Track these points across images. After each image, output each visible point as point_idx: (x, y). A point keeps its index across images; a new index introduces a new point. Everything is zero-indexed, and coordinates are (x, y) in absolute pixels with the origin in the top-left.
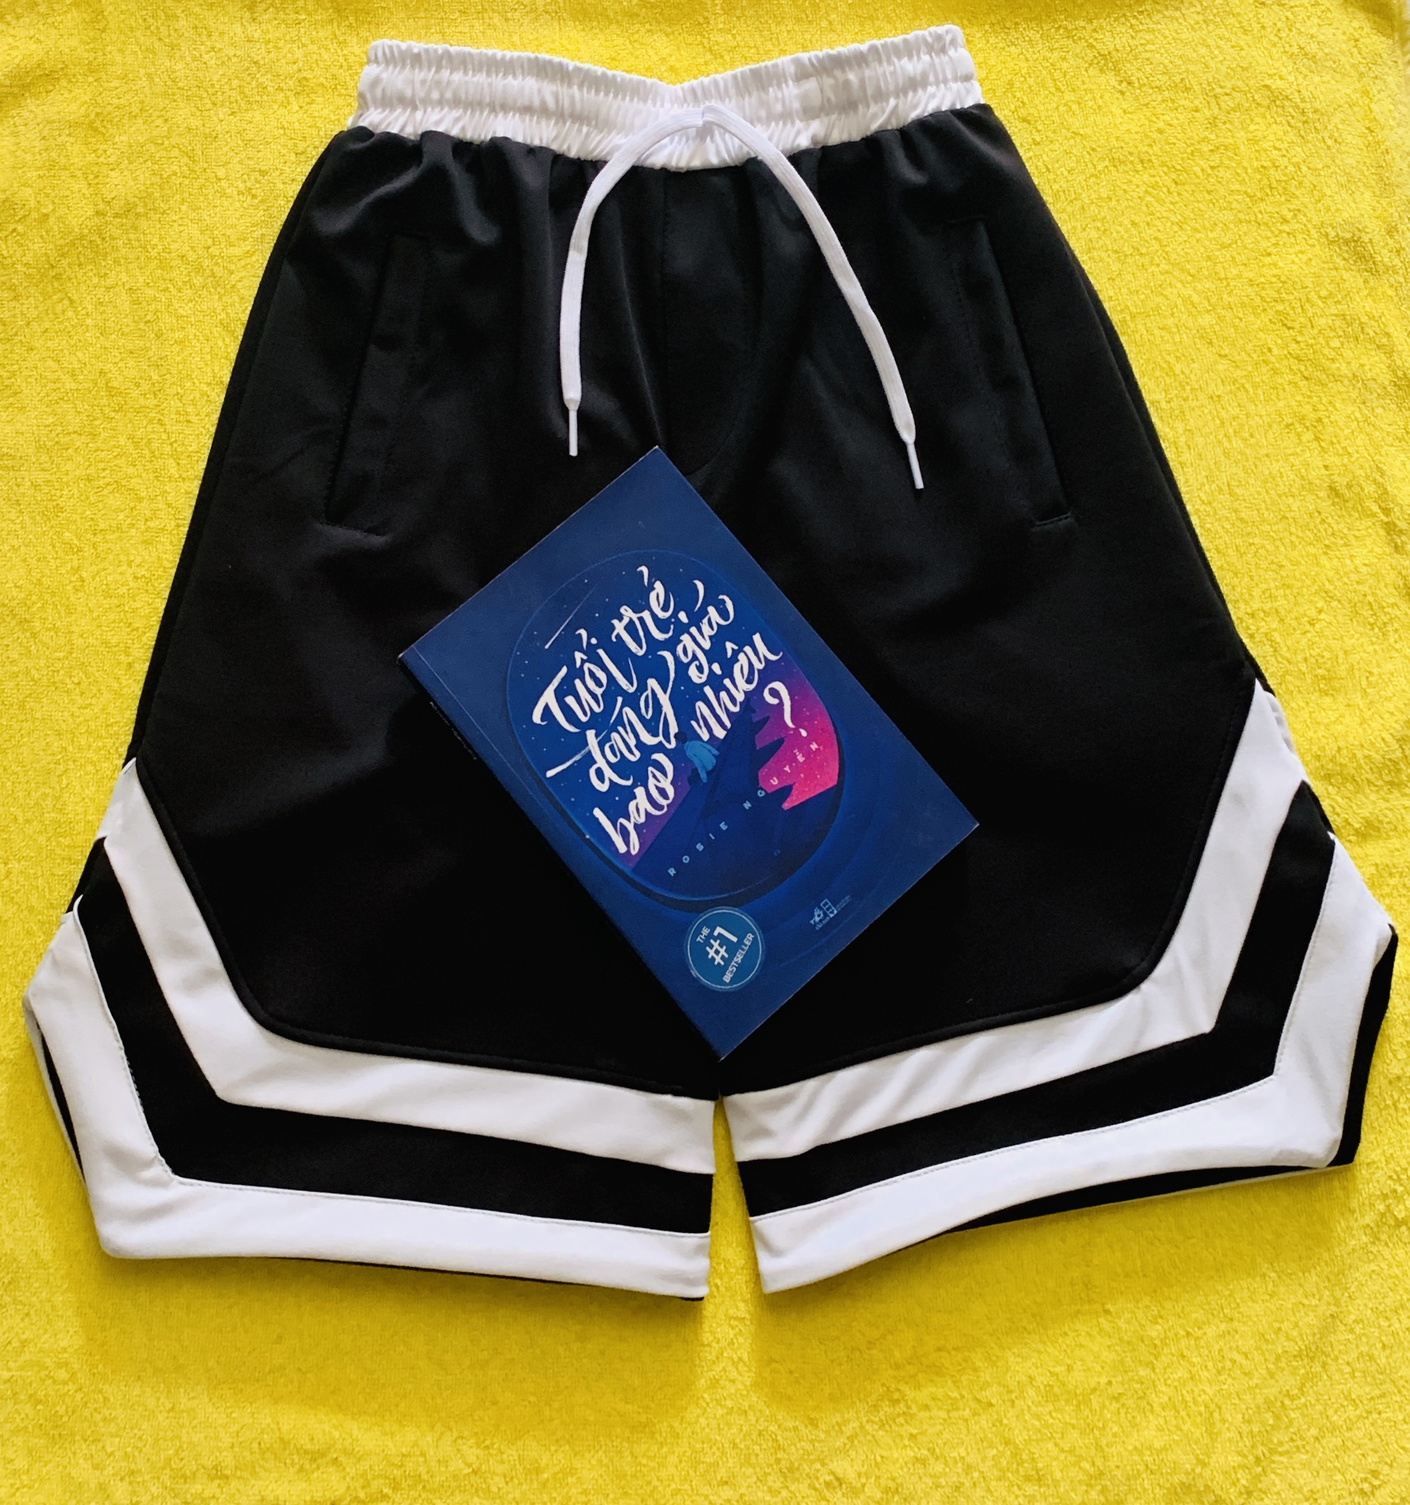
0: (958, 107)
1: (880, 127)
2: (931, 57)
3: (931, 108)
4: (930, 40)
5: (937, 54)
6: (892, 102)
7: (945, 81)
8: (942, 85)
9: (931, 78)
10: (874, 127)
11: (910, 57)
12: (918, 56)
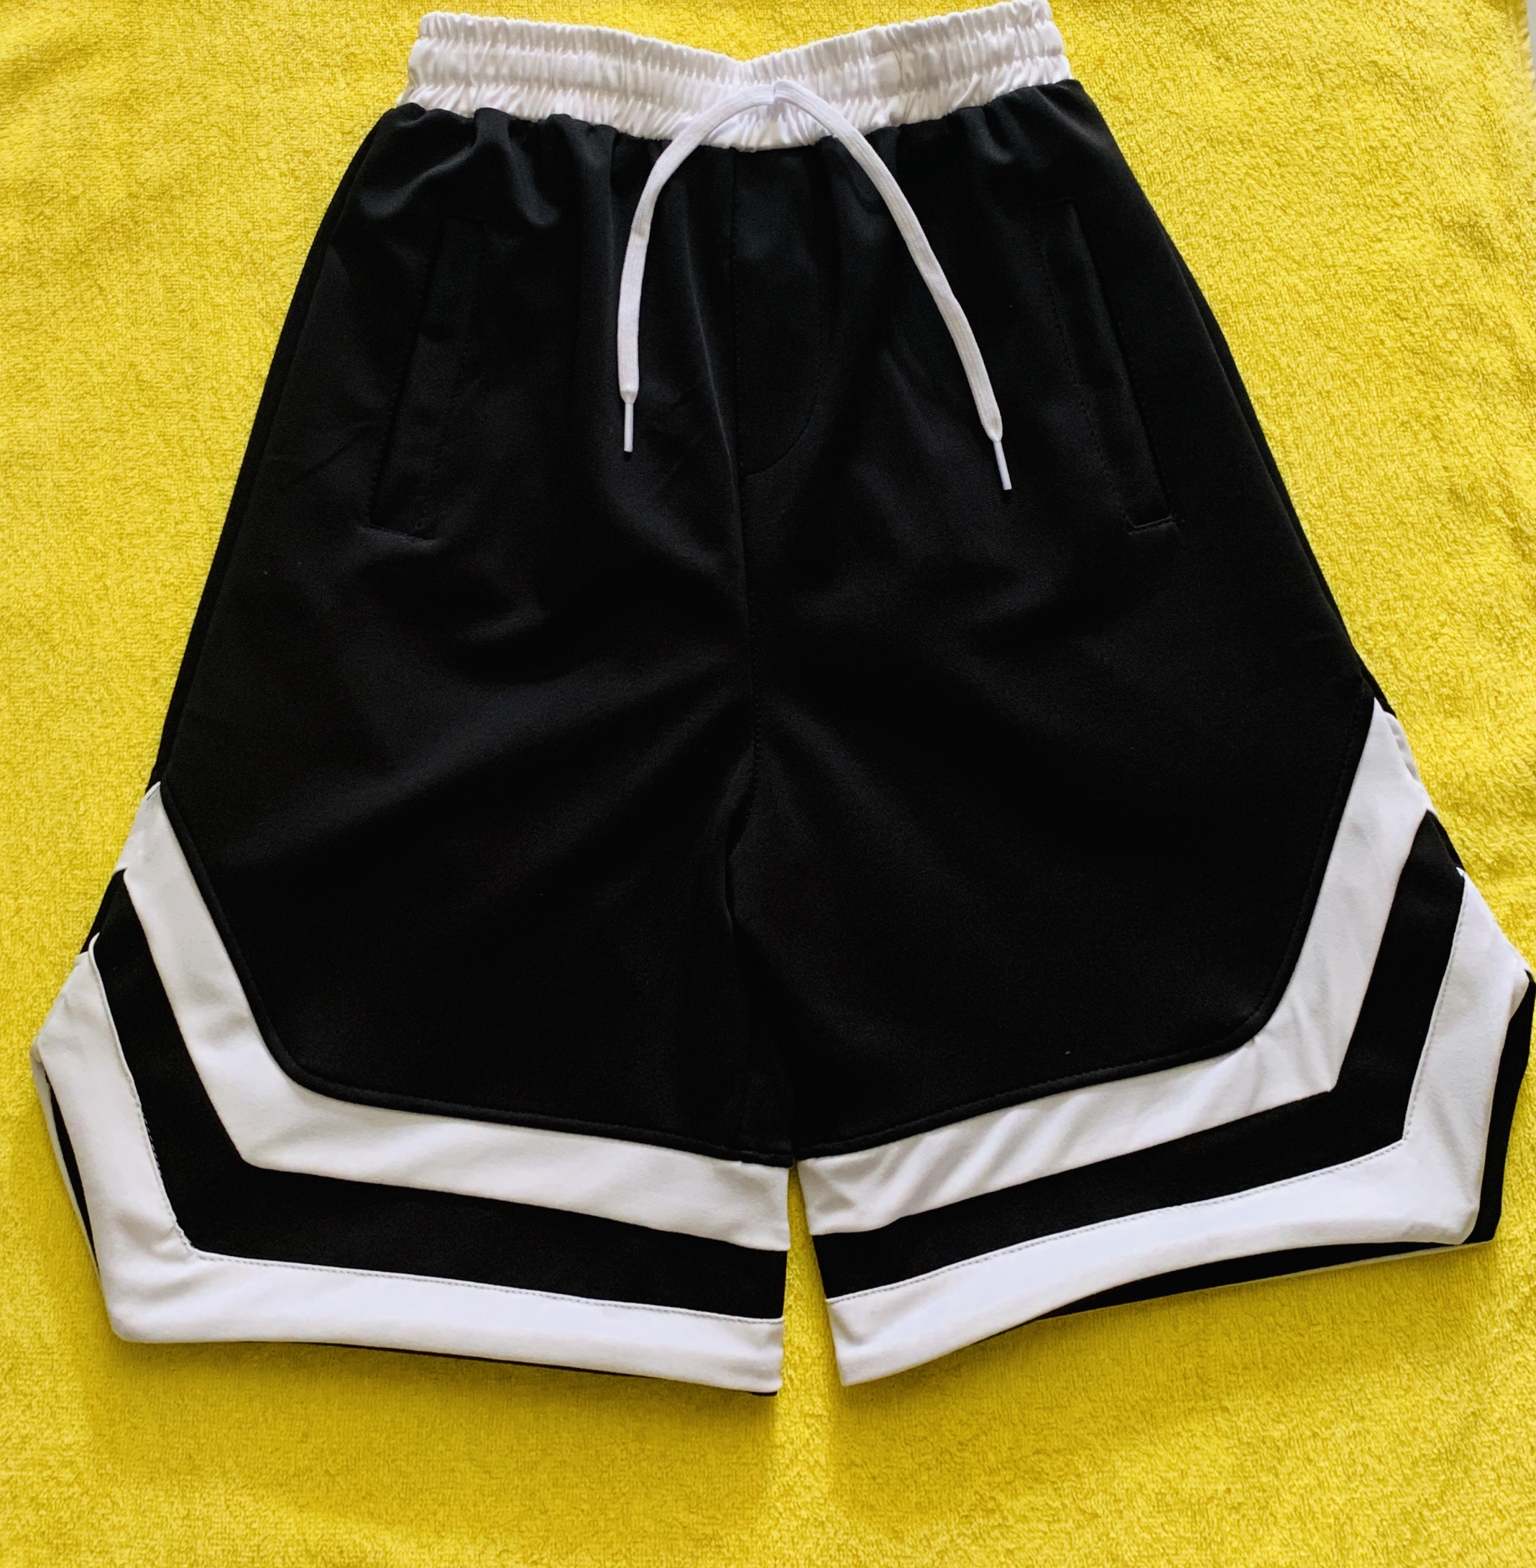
0: (1046, 82)
1: (963, 103)
2: (1016, 29)
3: (1017, 83)
4: (1015, 12)
5: (1023, 27)
6: (975, 78)
7: (1032, 56)
8: (1028, 59)
9: (1017, 53)
10: (957, 104)
11: (994, 30)
12: (1003, 28)
